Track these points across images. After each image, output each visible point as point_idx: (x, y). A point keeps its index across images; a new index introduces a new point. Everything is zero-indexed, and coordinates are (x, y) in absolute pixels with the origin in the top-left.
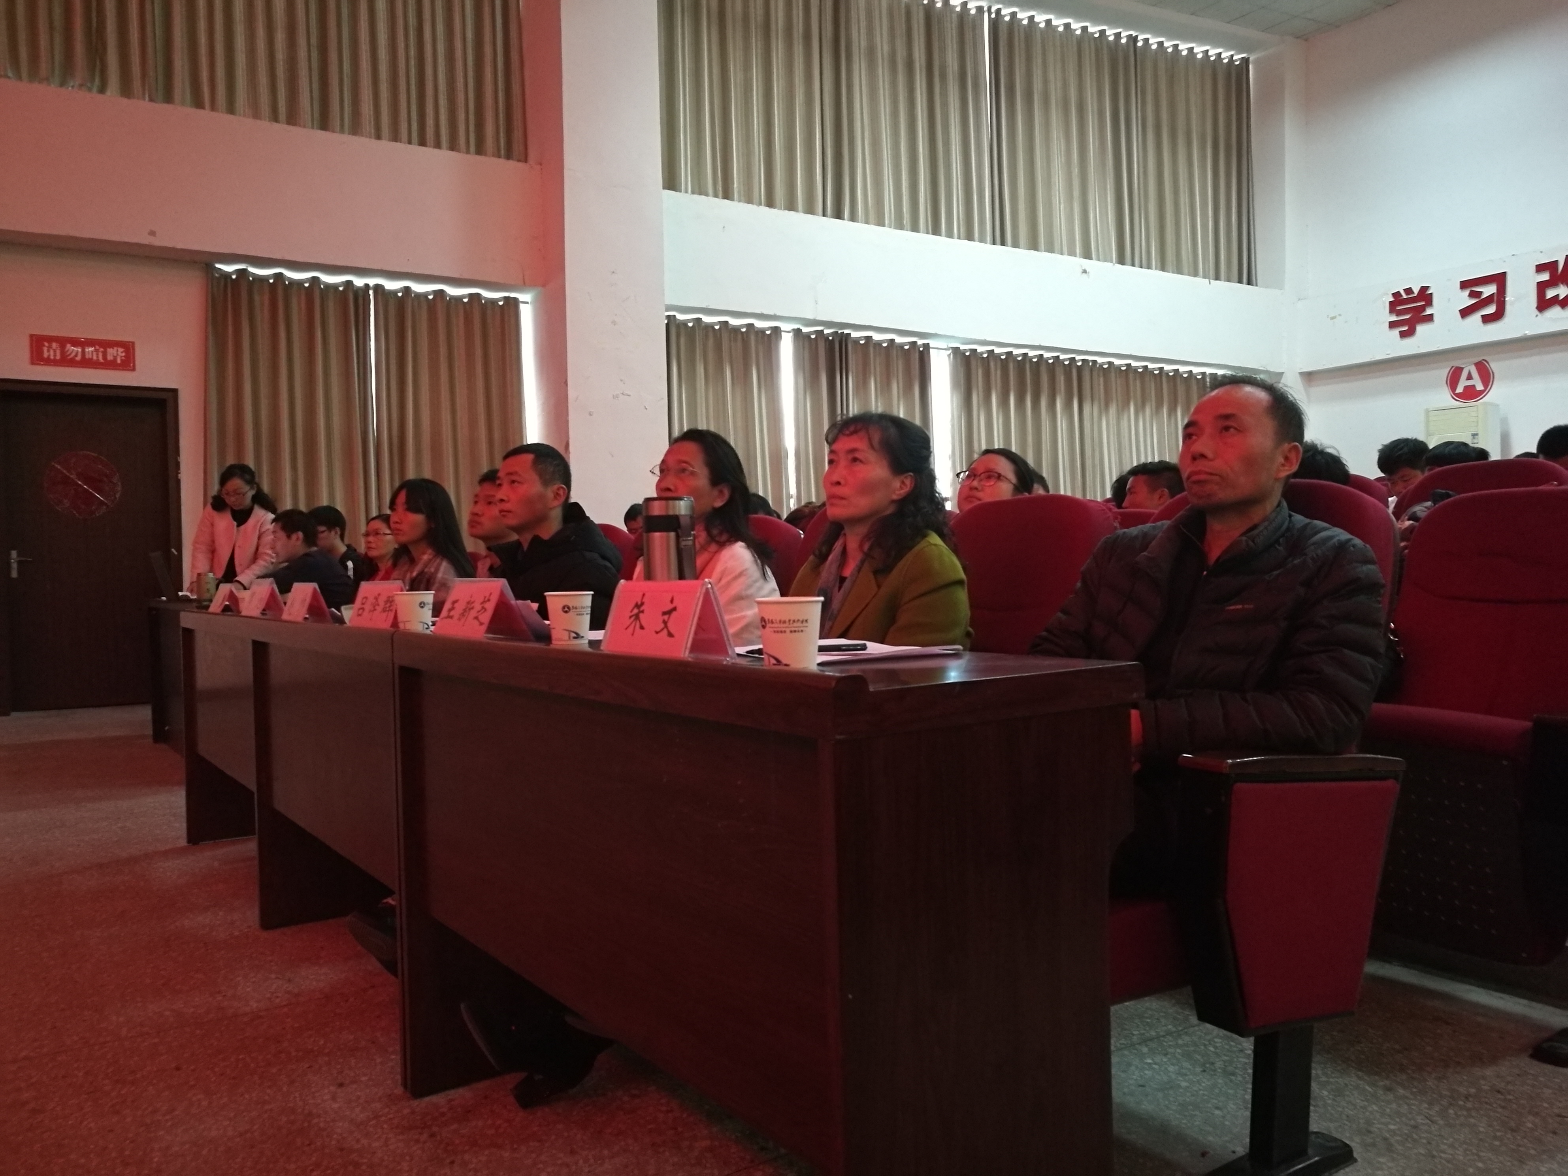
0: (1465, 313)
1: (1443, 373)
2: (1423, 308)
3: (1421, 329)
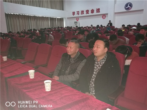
0: (77, 14)
1: (76, 19)
2: (74, 13)
3: (74, 15)
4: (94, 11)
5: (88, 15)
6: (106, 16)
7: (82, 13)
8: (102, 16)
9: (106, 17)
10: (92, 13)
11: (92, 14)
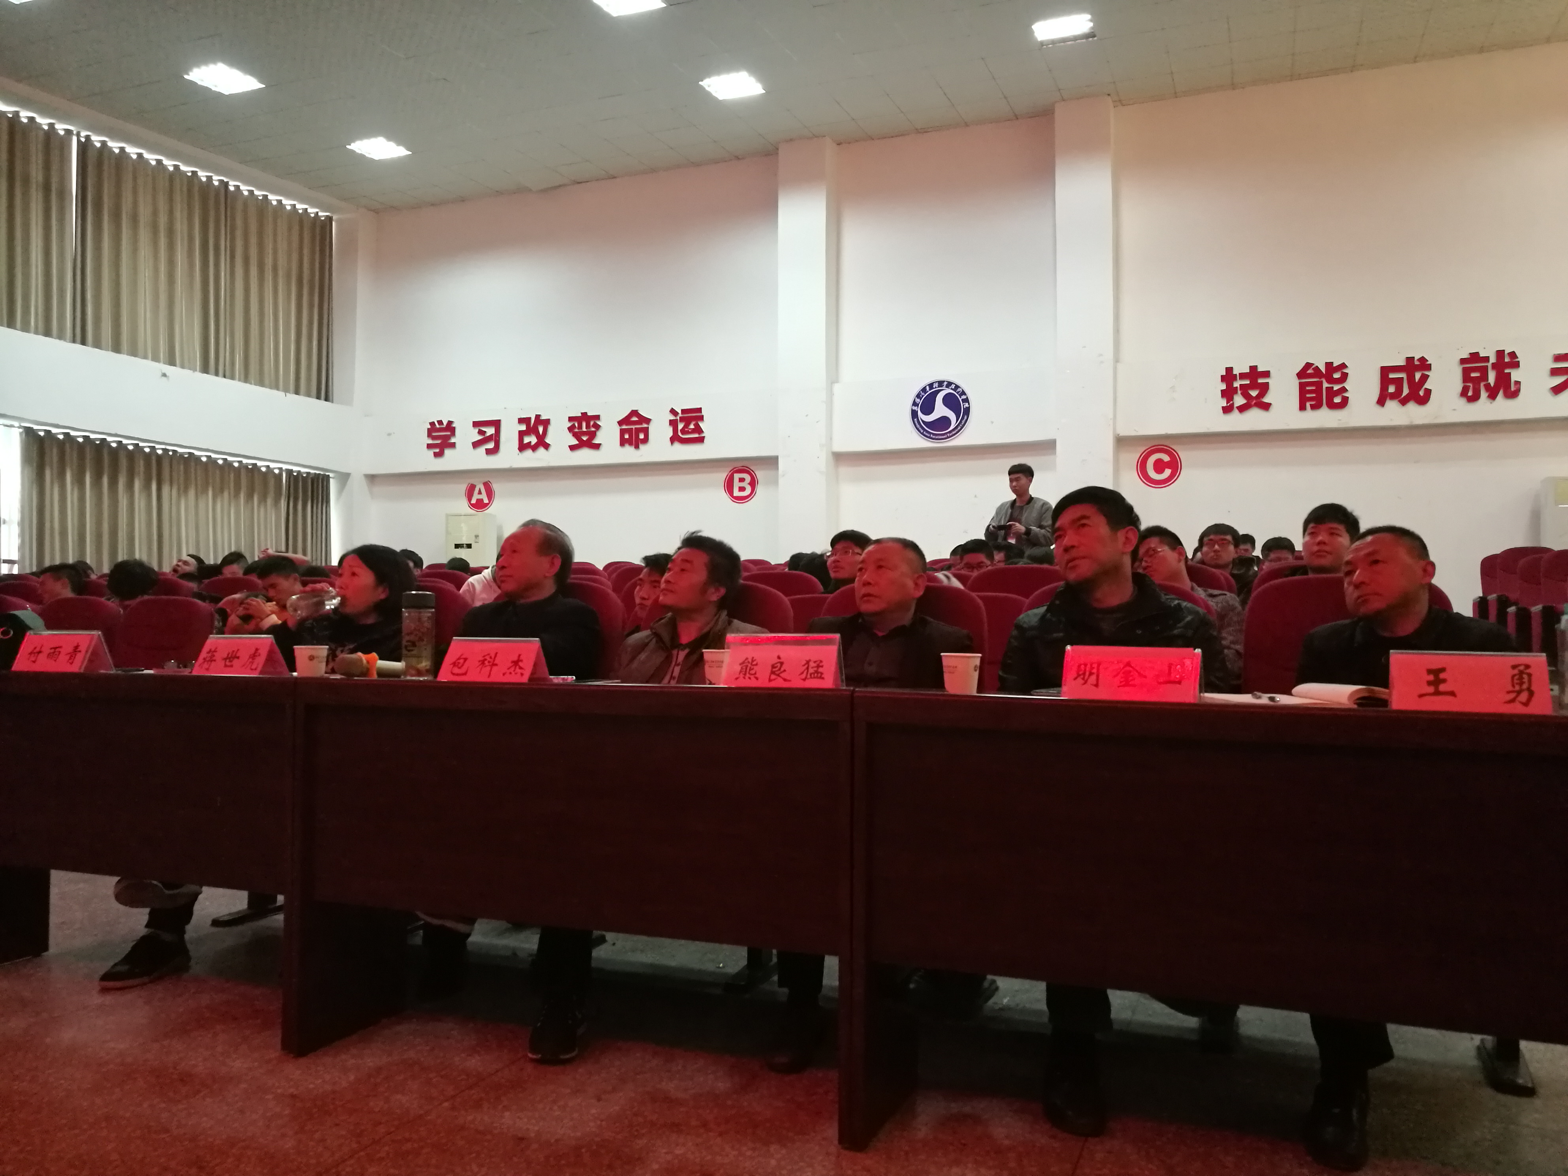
0: (476, 445)
1: (463, 488)
2: (449, 437)
3: (448, 452)
4: (652, 428)
5: (586, 456)
6: (760, 474)
7: (532, 439)
8: (721, 476)
9: (759, 489)
10: (629, 449)
11: (629, 455)
